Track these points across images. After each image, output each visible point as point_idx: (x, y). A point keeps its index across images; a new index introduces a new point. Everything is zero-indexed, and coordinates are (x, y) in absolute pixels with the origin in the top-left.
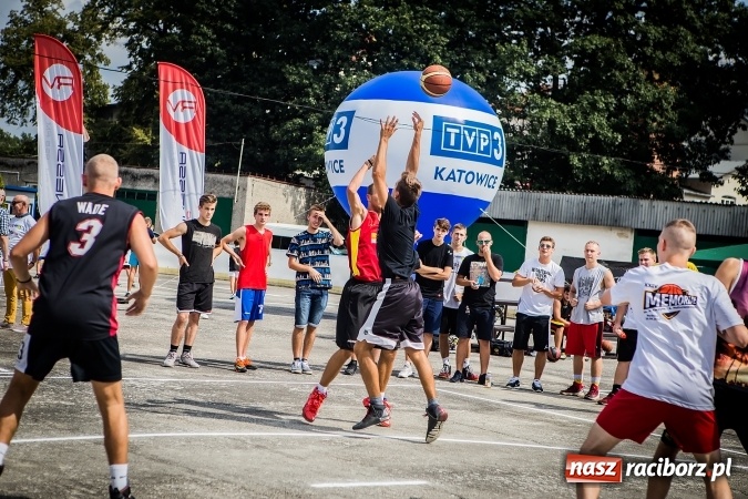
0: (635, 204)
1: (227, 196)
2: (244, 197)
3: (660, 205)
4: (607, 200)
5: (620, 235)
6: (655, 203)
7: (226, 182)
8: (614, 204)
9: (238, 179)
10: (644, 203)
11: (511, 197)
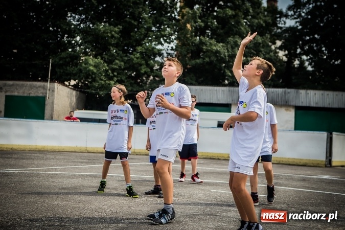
0: (297, 92)
1: (41, 95)
2: (53, 95)
3: (311, 93)
4: (280, 90)
5: (287, 110)
6: (309, 91)
7: (40, 87)
8: (285, 93)
9: (48, 84)
10: (303, 92)
11: (223, 91)
